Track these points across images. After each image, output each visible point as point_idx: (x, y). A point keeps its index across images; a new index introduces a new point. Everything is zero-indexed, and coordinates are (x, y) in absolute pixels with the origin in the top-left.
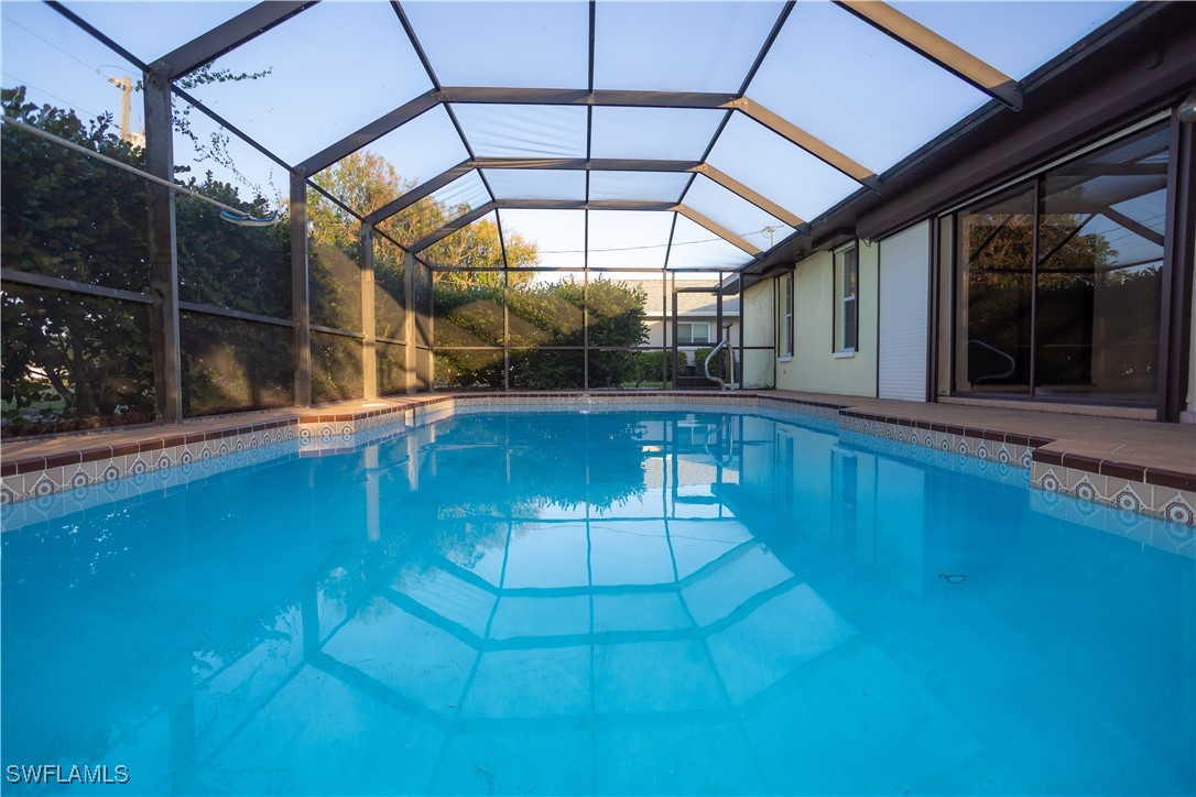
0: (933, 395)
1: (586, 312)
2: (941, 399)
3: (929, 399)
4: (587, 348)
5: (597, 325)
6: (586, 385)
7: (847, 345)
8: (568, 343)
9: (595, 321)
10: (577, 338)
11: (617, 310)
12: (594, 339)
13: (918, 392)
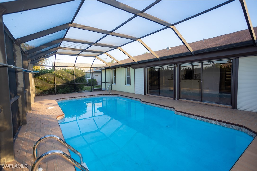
0: (145, 94)
1: (75, 76)
2: (146, 95)
3: (144, 94)
4: (75, 84)
5: (77, 79)
6: (75, 92)
7: (128, 83)
8: (70, 83)
9: (76, 78)
10: (73, 82)
11: (80, 76)
12: (76, 82)
13: (142, 93)
